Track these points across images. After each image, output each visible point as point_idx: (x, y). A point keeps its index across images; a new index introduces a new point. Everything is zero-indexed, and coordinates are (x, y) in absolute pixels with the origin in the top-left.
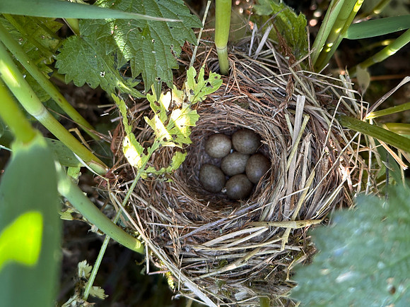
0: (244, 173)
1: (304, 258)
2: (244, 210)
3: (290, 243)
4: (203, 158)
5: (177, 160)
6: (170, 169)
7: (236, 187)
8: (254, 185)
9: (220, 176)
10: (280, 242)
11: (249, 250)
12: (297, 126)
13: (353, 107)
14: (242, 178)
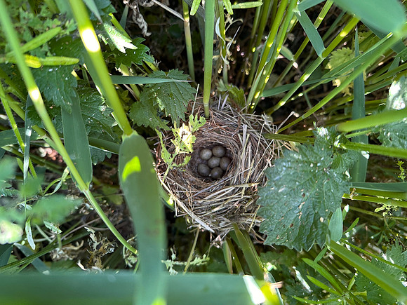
0: (219, 166)
1: (252, 201)
3: (245, 195)
5: (187, 160)
6: (184, 164)
7: (216, 173)
8: (225, 170)
10: (240, 194)
11: (226, 200)
12: (244, 140)
13: (269, 129)
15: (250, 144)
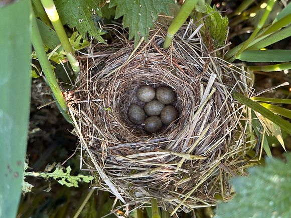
0: (159, 116)
1: (188, 179)
2: (156, 140)
3: (182, 168)
7: (152, 124)
10: (176, 166)
11: (154, 167)
12: (205, 95)
14: (158, 119)
15: (212, 102)
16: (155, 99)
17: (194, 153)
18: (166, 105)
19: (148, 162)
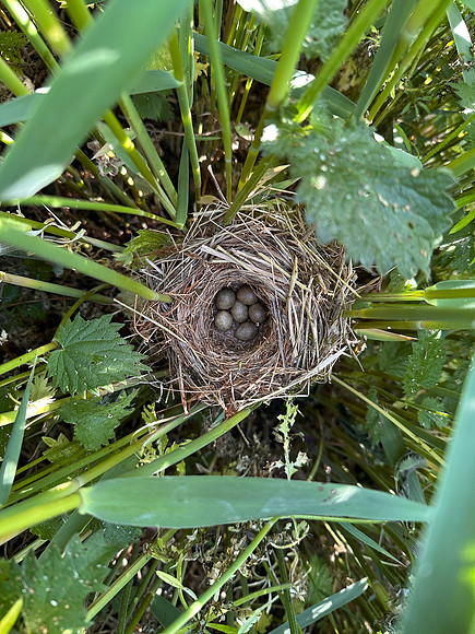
0: (248, 306)
1: (320, 277)
2: (275, 312)
4: (230, 334)
7: (257, 315)
8: (259, 301)
9: (246, 324)
10: (305, 291)
11: (305, 316)
12: (224, 257)
14: (252, 308)
15: (233, 250)
16: (229, 311)
17: (290, 271)
18: (237, 299)
19: (299, 322)
